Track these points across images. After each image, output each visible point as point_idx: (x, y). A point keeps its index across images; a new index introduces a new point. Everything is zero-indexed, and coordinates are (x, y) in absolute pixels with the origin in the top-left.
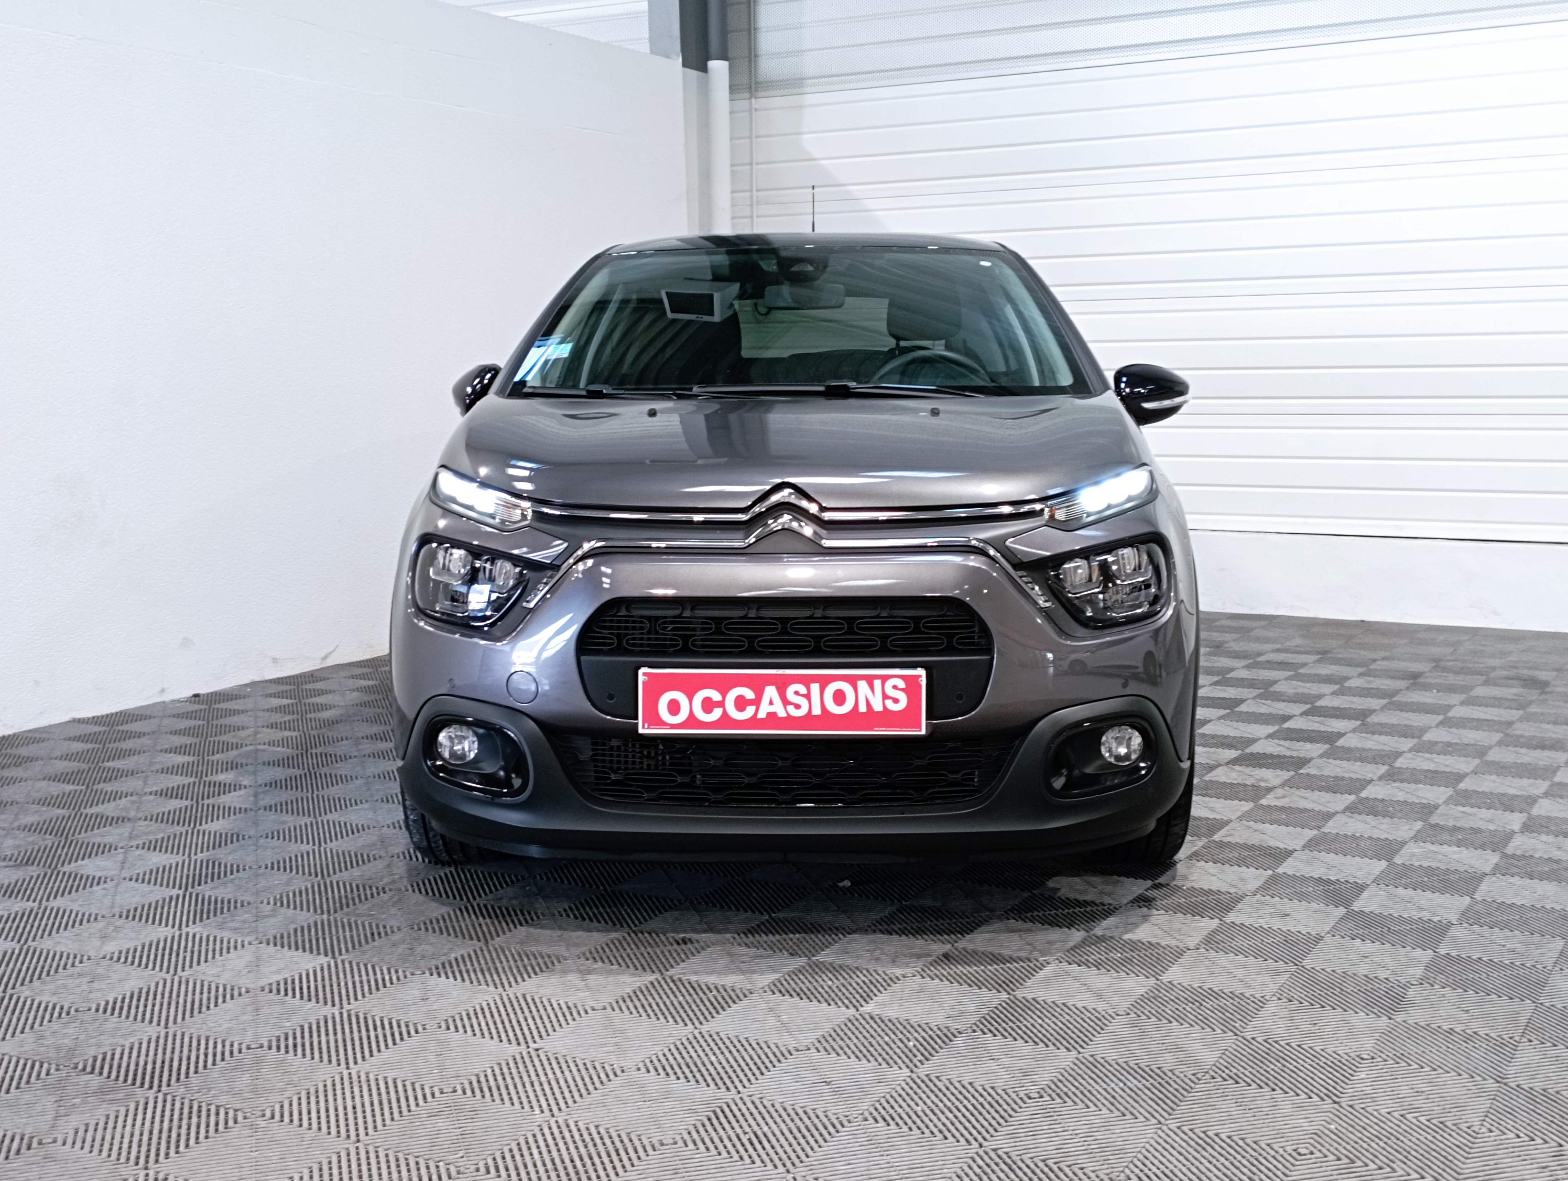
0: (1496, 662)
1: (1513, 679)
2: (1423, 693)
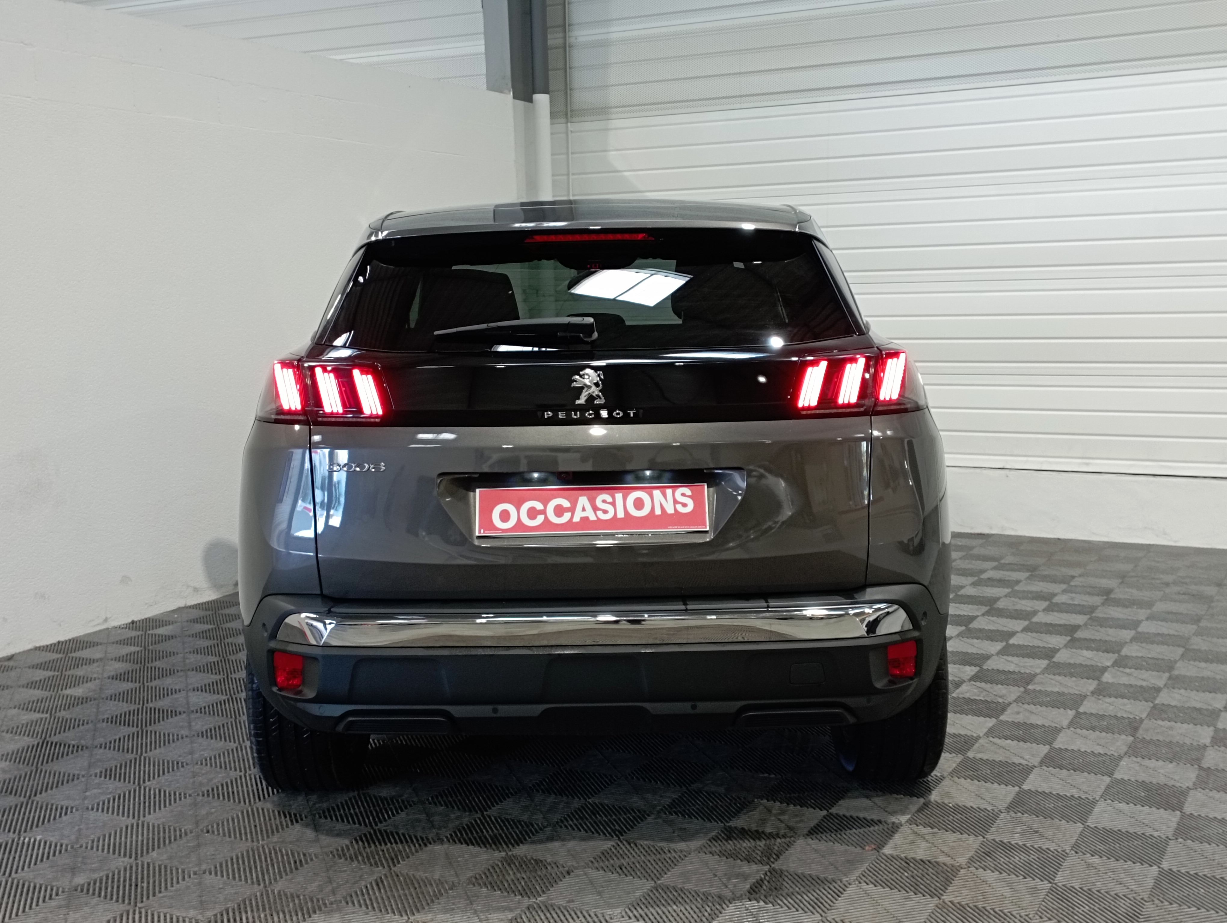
0: (1169, 578)
1: (1184, 594)
2: (1115, 608)
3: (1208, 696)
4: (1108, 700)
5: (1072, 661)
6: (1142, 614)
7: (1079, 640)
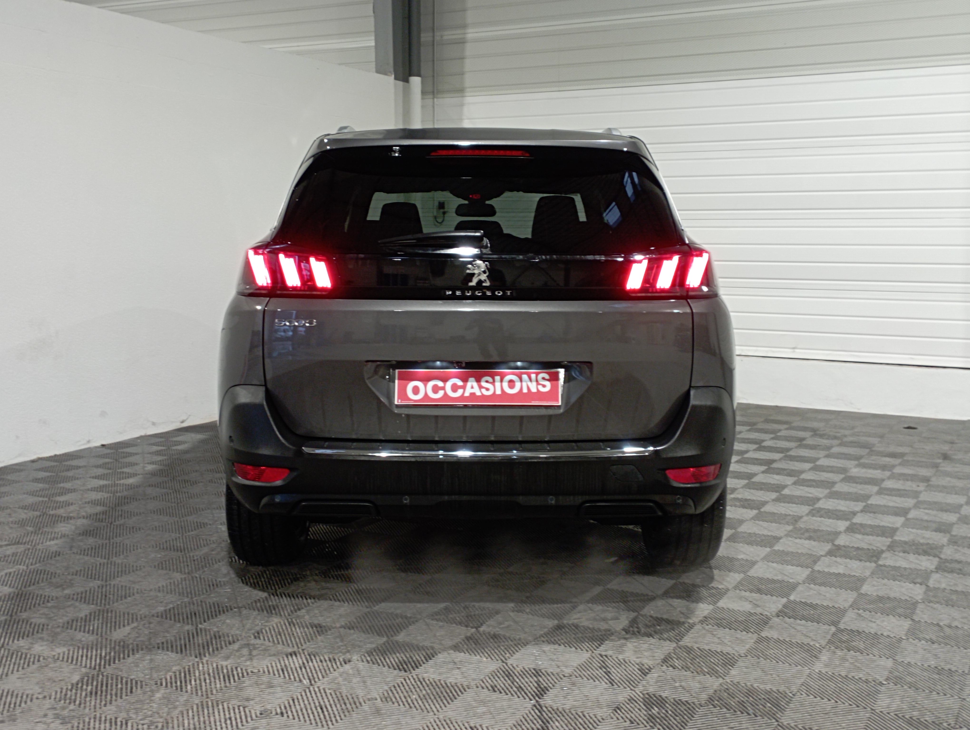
0: (848, 432)
1: (854, 442)
2: (804, 450)
3: (852, 503)
4: (782, 504)
5: (764, 481)
6: (822, 453)
7: (774, 469)
